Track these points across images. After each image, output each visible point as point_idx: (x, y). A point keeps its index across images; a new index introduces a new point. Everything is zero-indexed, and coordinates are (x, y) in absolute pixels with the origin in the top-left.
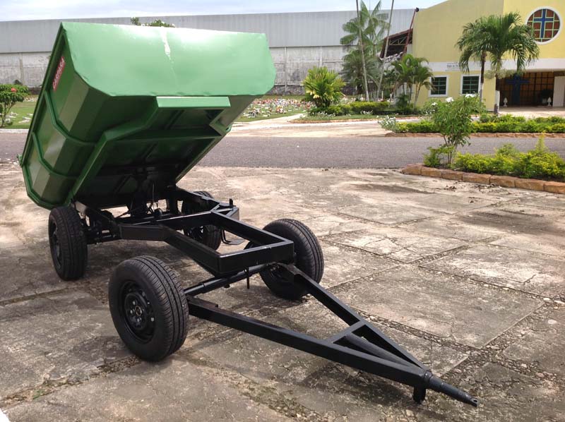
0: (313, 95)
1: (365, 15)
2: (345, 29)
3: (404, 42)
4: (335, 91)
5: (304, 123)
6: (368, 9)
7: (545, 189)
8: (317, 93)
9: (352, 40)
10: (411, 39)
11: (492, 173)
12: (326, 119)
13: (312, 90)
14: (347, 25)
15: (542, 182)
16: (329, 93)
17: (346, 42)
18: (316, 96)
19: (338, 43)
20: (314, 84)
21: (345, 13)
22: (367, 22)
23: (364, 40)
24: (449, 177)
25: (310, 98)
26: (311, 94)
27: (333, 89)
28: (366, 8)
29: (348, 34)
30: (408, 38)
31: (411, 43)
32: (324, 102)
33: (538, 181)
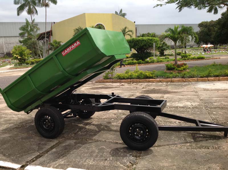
0: (18, 57)
1: (28, 24)
2: (20, 29)
3: (49, 35)
4: (27, 55)
5: (16, 69)
6: (29, 22)
7: (149, 82)
8: (19, 56)
9: (24, 34)
10: (52, 34)
11: (130, 79)
12: (26, 67)
13: (17, 55)
14: (21, 28)
15: (148, 80)
16: (25, 56)
17: (22, 35)
18: (19, 57)
19: (18, 35)
20: (17, 52)
21: (20, 23)
22: (30, 27)
23: (29, 34)
24: (115, 82)
25: (16, 58)
26: (17, 56)
27: (26, 54)
28: (28, 21)
29: (22, 31)
30: (51, 33)
31: (52, 35)
32: (23, 59)
33: (147, 79)
